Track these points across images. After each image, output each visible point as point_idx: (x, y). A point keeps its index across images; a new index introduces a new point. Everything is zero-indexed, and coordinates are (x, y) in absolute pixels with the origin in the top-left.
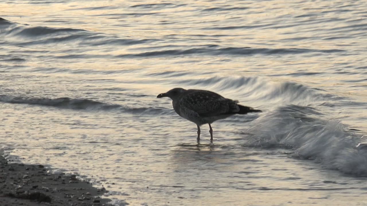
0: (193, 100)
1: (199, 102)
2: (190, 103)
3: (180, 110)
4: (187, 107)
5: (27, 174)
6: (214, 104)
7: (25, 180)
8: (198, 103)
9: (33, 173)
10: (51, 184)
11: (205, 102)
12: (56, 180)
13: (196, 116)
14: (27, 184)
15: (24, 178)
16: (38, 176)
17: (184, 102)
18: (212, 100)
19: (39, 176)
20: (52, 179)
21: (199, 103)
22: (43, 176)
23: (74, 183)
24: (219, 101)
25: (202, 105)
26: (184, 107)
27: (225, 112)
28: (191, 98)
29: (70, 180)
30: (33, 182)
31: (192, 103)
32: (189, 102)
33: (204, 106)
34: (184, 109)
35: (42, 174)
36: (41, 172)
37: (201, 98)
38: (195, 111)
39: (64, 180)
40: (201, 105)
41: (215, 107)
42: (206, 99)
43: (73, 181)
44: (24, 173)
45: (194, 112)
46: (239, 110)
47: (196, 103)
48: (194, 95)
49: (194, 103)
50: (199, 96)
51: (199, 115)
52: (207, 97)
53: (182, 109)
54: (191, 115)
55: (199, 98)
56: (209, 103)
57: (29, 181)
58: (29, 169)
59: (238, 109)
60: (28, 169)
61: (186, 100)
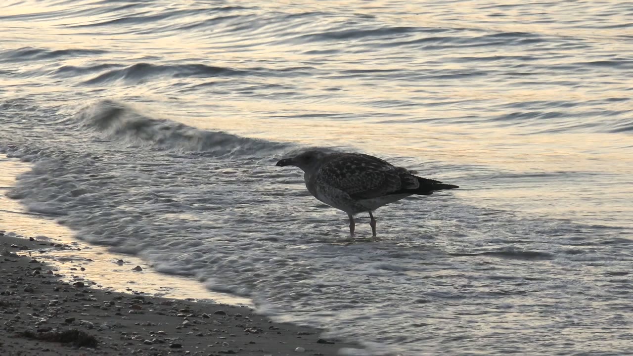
0: (339, 172)
1: (349, 174)
2: (334, 177)
3: (318, 188)
4: (328, 182)
5: (57, 298)
6: (376, 176)
7: (53, 309)
8: (348, 177)
9: (66, 296)
10: (98, 316)
11: (360, 173)
12: (105, 309)
13: (345, 199)
14: (56, 315)
15: (51, 305)
16: (75, 301)
17: (323, 175)
18: (371, 171)
19: (77, 301)
20: (98, 307)
21: (350, 176)
22: (83, 302)
23: (136, 313)
24: (384, 172)
25: (354, 179)
26: (325, 185)
27: (394, 190)
28: (336, 169)
29: (130, 308)
30: (67, 312)
31: (337, 176)
32: (332, 174)
33: (359, 180)
34: (324, 187)
35: (82, 297)
36: (80, 295)
37: (353, 167)
38: (344, 190)
39: (119, 309)
40: (352, 180)
41: (378, 182)
42: (362, 169)
43: (136, 310)
44: (51, 297)
45: (341, 191)
46: (419, 186)
47: (343, 175)
48: (340, 162)
49: (340, 177)
50: (349, 164)
51: (351, 196)
52: (363, 165)
53: (321, 187)
54: (337, 197)
55: (349, 168)
56: (366, 176)
57: (59, 310)
58: (60, 290)
59: (417, 185)
60: (57, 290)
61: (327, 171)
